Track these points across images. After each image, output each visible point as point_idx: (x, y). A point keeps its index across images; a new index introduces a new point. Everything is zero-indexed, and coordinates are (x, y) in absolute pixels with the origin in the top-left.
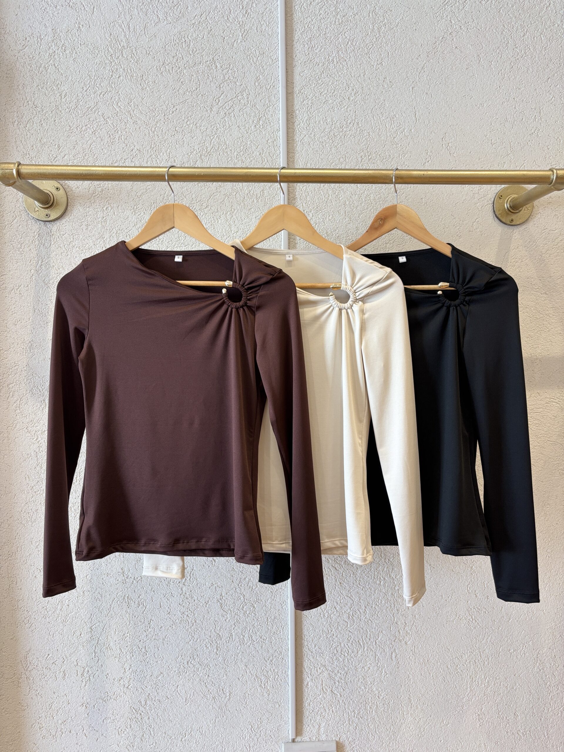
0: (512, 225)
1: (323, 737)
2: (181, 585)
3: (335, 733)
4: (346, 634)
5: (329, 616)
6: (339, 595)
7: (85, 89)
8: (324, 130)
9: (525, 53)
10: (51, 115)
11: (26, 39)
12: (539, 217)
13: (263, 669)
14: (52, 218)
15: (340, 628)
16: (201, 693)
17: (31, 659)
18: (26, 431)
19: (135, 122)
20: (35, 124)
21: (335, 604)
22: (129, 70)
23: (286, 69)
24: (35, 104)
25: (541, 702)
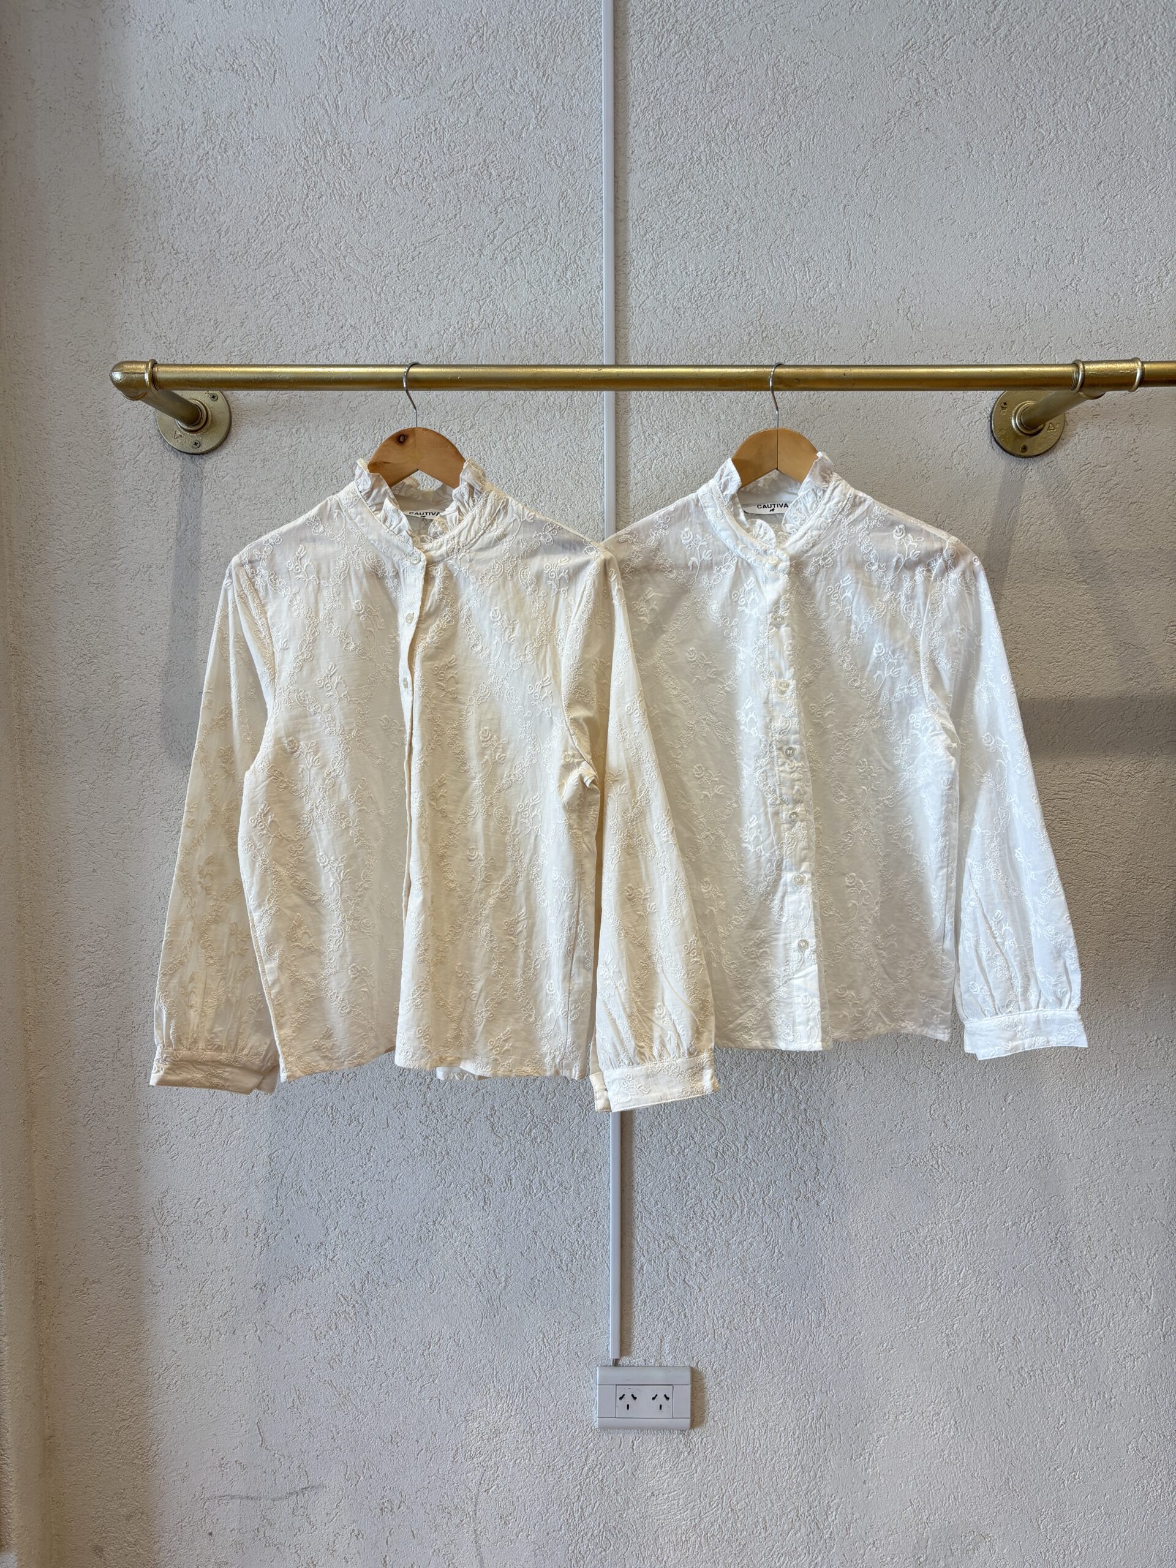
0: (1025, 457)
1: (668, 1360)
2: (424, 1088)
3: (689, 1354)
4: (711, 1185)
5: (681, 1152)
6: (700, 1115)
7: (261, 219)
8: (682, 286)
9: (1057, 136)
10: (203, 267)
11: (158, 130)
12: (1077, 440)
13: (563, 1238)
14: (205, 447)
15: (700, 1174)
16: (456, 1275)
17: (169, 1205)
18: (161, 817)
19: (348, 278)
20: (175, 284)
21: (692, 1130)
22: (337, 185)
23: (615, 177)
24: (175, 247)
25: (1064, 1319)
